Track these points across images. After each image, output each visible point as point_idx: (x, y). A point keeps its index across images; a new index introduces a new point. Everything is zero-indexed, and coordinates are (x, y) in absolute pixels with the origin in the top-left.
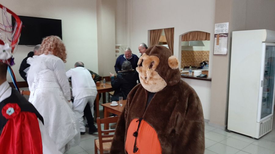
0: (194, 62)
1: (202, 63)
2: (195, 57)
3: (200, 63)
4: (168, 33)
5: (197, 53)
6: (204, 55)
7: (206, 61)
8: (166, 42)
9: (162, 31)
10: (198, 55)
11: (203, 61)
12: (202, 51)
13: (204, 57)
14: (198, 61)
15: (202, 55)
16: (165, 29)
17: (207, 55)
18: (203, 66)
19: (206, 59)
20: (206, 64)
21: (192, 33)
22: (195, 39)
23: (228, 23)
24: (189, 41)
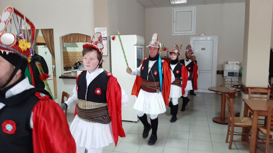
0: (69, 63)
1: (76, 64)
2: (70, 58)
3: (74, 63)
4: (46, 33)
5: (71, 54)
6: (77, 56)
7: (80, 61)
8: (45, 43)
9: (38, 31)
10: (72, 56)
11: (77, 61)
12: (76, 52)
13: (78, 57)
14: (73, 62)
15: (75, 56)
16: (41, 30)
17: (80, 55)
18: (78, 66)
19: (80, 59)
20: (80, 64)
21: (72, 35)
22: (76, 41)
23: (106, 28)
24: (70, 42)
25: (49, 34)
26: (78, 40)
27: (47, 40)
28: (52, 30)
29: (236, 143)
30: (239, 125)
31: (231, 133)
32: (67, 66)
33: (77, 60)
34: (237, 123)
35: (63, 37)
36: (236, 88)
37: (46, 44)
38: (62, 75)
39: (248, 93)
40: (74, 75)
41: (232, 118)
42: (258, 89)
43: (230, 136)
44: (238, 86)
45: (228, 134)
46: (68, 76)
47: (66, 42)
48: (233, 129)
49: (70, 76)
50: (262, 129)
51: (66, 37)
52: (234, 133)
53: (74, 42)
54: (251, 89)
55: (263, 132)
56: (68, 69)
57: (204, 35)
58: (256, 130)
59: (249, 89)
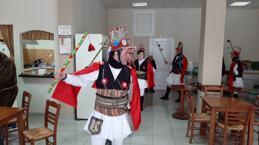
0: (28, 60)
1: (36, 61)
2: (29, 55)
3: (34, 61)
8: (3, 40)
10: (32, 53)
15: (35, 54)
17: (40, 53)
18: (38, 64)
21: (34, 32)
22: (38, 39)
23: (70, 26)
24: (31, 39)
25: (7, 30)
26: (40, 37)
27: (6, 36)
28: (12, 26)
29: (195, 137)
30: (199, 121)
31: (191, 128)
32: (26, 64)
33: (37, 58)
34: (197, 118)
35: (23, 34)
36: (193, 86)
37: (5, 41)
38: (22, 74)
39: (204, 91)
40: (35, 74)
41: (192, 114)
42: (213, 87)
43: (190, 131)
44: (194, 84)
45: (188, 129)
46: (29, 74)
47: (27, 39)
48: (193, 125)
49: (31, 74)
50: (219, 124)
51: (26, 34)
52: (194, 128)
53: (35, 39)
54: (206, 87)
55: (221, 126)
56: (27, 66)
57: (162, 36)
58: (214, 125)
59: (205, 87)
